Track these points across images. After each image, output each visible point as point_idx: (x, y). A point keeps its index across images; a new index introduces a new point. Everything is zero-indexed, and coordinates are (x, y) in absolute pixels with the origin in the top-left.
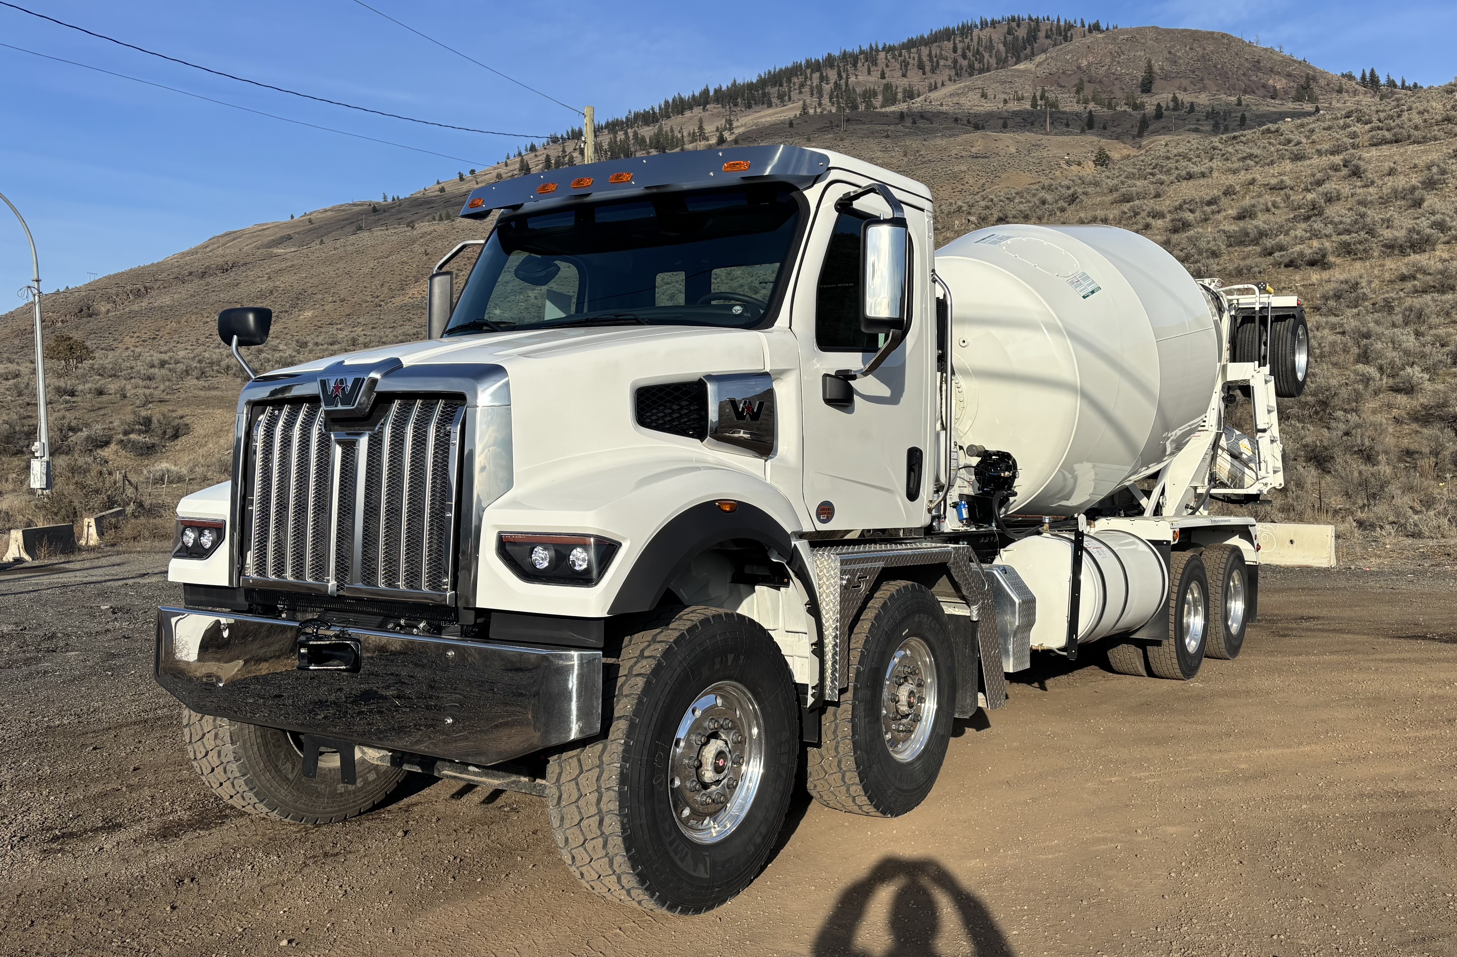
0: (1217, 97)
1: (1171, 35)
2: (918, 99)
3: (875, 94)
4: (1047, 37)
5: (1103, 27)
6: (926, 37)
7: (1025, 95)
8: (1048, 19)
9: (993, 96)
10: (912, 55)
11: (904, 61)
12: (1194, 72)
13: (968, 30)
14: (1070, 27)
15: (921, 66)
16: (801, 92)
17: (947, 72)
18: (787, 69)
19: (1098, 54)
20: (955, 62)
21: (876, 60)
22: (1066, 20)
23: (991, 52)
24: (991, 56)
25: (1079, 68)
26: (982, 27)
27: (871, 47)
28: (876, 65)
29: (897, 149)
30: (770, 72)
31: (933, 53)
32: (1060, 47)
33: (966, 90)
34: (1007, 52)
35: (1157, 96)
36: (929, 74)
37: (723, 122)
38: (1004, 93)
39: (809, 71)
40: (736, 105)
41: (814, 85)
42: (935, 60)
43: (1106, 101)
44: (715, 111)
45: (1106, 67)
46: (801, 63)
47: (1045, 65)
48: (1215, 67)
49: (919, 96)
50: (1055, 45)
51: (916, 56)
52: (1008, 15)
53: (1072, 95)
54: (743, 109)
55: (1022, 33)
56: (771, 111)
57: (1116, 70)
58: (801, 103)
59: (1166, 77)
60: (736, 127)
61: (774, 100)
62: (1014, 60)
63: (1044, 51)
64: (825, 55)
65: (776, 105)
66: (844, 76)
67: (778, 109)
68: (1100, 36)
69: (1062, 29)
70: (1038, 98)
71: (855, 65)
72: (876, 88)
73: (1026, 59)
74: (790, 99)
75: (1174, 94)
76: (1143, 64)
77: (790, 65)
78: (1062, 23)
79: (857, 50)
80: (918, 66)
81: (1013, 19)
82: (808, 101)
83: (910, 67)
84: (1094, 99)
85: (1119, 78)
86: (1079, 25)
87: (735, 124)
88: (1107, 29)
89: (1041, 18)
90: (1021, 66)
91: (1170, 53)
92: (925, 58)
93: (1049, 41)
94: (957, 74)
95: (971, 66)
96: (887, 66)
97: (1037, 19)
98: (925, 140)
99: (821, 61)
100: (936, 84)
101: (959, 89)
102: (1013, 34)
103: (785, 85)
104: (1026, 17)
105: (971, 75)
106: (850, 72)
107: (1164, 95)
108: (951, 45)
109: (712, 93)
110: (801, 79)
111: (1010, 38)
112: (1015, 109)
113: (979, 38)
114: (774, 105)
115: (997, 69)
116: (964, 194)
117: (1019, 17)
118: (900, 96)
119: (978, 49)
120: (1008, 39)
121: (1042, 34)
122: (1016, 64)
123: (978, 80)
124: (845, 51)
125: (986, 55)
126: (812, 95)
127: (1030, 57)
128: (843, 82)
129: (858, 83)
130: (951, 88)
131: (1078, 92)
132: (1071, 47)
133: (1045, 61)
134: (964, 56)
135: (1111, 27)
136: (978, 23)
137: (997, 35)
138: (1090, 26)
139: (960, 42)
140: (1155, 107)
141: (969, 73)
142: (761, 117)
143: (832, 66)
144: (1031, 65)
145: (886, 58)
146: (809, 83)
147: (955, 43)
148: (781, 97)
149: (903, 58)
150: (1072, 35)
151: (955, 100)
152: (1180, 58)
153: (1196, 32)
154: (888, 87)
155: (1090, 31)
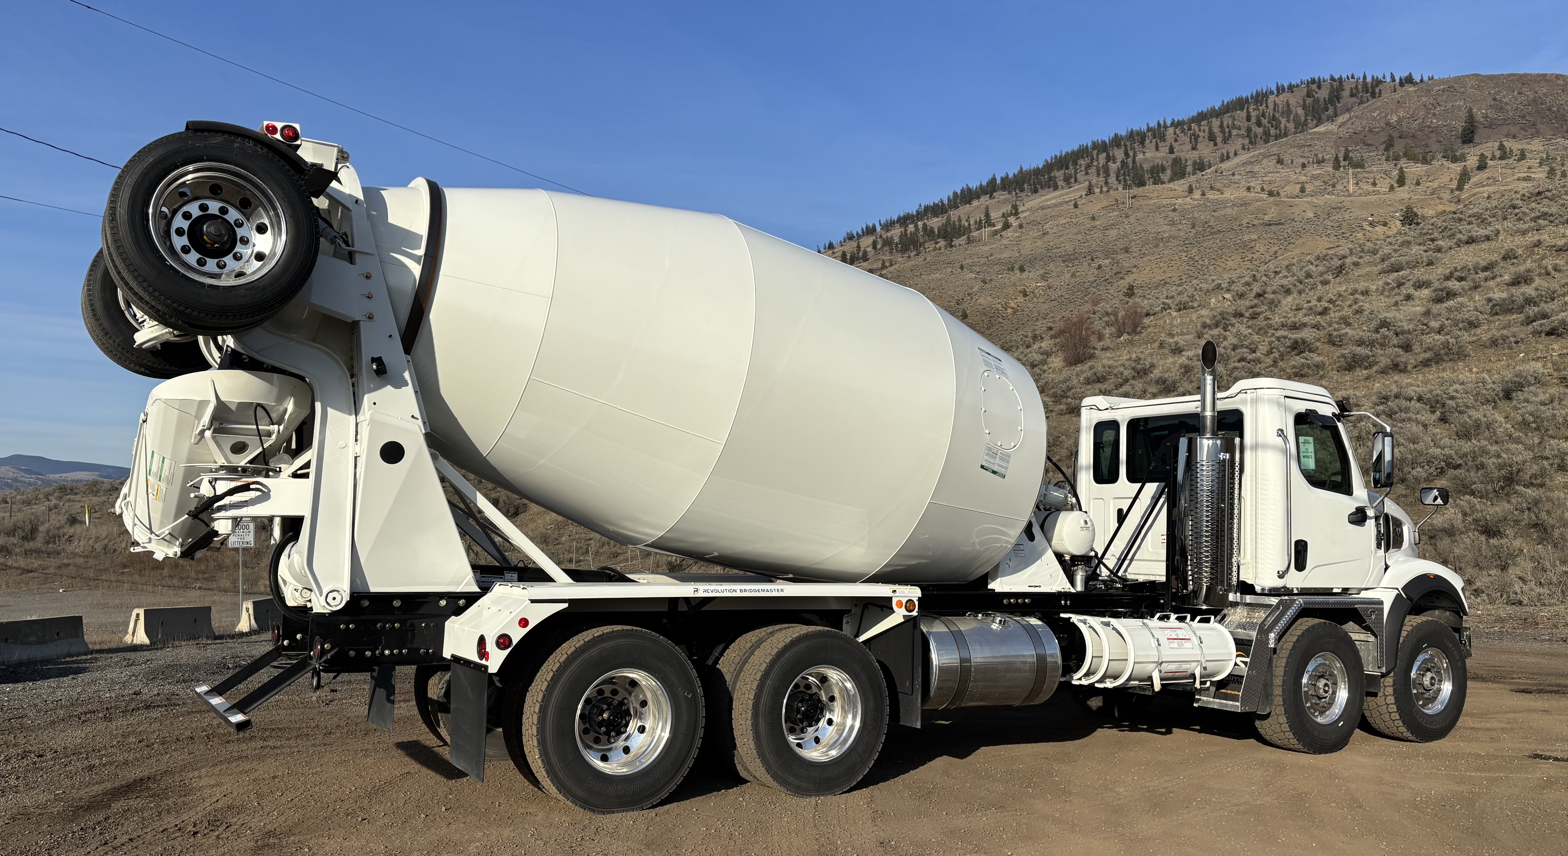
0: (1553, 141)
1: (1495, 81)
2: (1208, 171)
3: (1163, 169)
4: (1352, 95)
5: (1417, 78)
6: (1217, 108)
7: (1326, 157)
8: (1353, 77)
9: (1290, 162)
10: (1202, 128)
11: (1194, 135)
12: (1524, 117)
13: (1263, 98)
14: (1378, 82)
15: (1212, 138)
16: (1087, 173)
17: (1240, 141)
18: (1073, 152)
19: (1409, 107)
20: (1249, 130)
21: (1164, 136)
22: (1373, 76)
23: (1288, 117)
24: (1288, 121)
25: (1388, 124)
26: (1278, 92)
27: (1159, 124)
28: (1164, 140)
29: (1184, 222)
30: (1056, 156)
31: (1225, 123)
32: (1366, 105)
33: (1261, 157)
34: (1306, 115)
35: (1480, 146)
36: (1220, 144)
37: (1009, 208)
38: (1302, 157)
39: (1095, 152)
40: (1022, 191)
41: (1101, 165)
42: (1227, 130)
43: (1421, 155)
44: (1002, 197)
45: (1420, 121)
46: (1087, 146)
47: (1349, 125)
48: (1549, 109)
49: (1210, 167)
50: (1361, 103)
51: (1207, 129)
52: (1307, 77)
53: (1380, 153)
54: (1029, 194)
55: (1323, 94)
56: (1057, 193)
57: (1431, 122)
58: (1087, 183)
59: (1490, 126)
60: (1022, 212)
61: (1061, 183)
62: (1315, 122)
63: (1348, 110)
64: (1112, 135)
65: (1062, 187)
66: (1131, 153)
67: (1065, 191)
68: (1412, 89)
69: (1369, 86)
70: (1341, 159)
71: (1142, 143)
72: (1164, 163)
73: (1328, 120)
74: (1076, 181)
75: (1501, 142)
76: (1463, 114)
77: (1076, 148)
78: (1369, 79)
79: (1144, 128)
80: (1209, 137)
81: (1313, 81)
82: (1094, 181)
83: (1200, 139)
84: (1406, 155)
85: (1435, 130)
86: (1388, 79)
87: (1021, 209)
88: (1422, 81)
89: (1344, 76)
90: (1321, 129)
91: (1495, 99)
92: (1216, 130)
93: (1354, 99)
94: (1251, 142)
95: (1267, 134)
96: (1176, 141)
97: (1340, 79)
98: (1214, 211)
99: (1107, 141)
100: (1228, 153)
101: (1253, 157)
102: (1313, 96)
103: (1071, 167)
104: (1327, 77)
105: (1266, 142)
106: (1137, 150)
107: (1490, 144)
108: (1244, 114)
109: (999, 181)
110: (1087, 160)
111: (1309, 101)
112: (1315, 172)
113: (1275, 104)
114: (1060, 187)
115: (1295, 133)
116: (1255, 263)
117: (1319, 79)
118: (1189, 169)
119: (1274, 115)
120: (1307, 102)
121: (1346, 93)
122: (1317, 126)
123: (1274, 147)
124: (1132, 130)
125: (1283, 121)
126: (1098, 175)
127: (1331, 119)
128: (1130, 160)
129: (1146, 160)
130: (1244, 157)
131: (1387, 149)
132: (1379, 104)
133: (1349, 120)
134: (1259, 124)
135: (1426, 79)
136: (1274, 89)
137: (1294, 100)
138: (1401, 79)
139: (1254, 110)
140: (1477, 158)
141: (1264, 140)
142: (1047, 200)
143: (1118, 146)
144: (1333, 126)
145: (1175, 133)
146: (1095, 163)
147: (1248, 112)
148: (1067, 180)
149: (1192, 132)
150: (1380, 91)
151: (1248, 168)
152: (1507, 104)
153: (1525, 75)
154: (1177, 161)
155: (1401, 84)
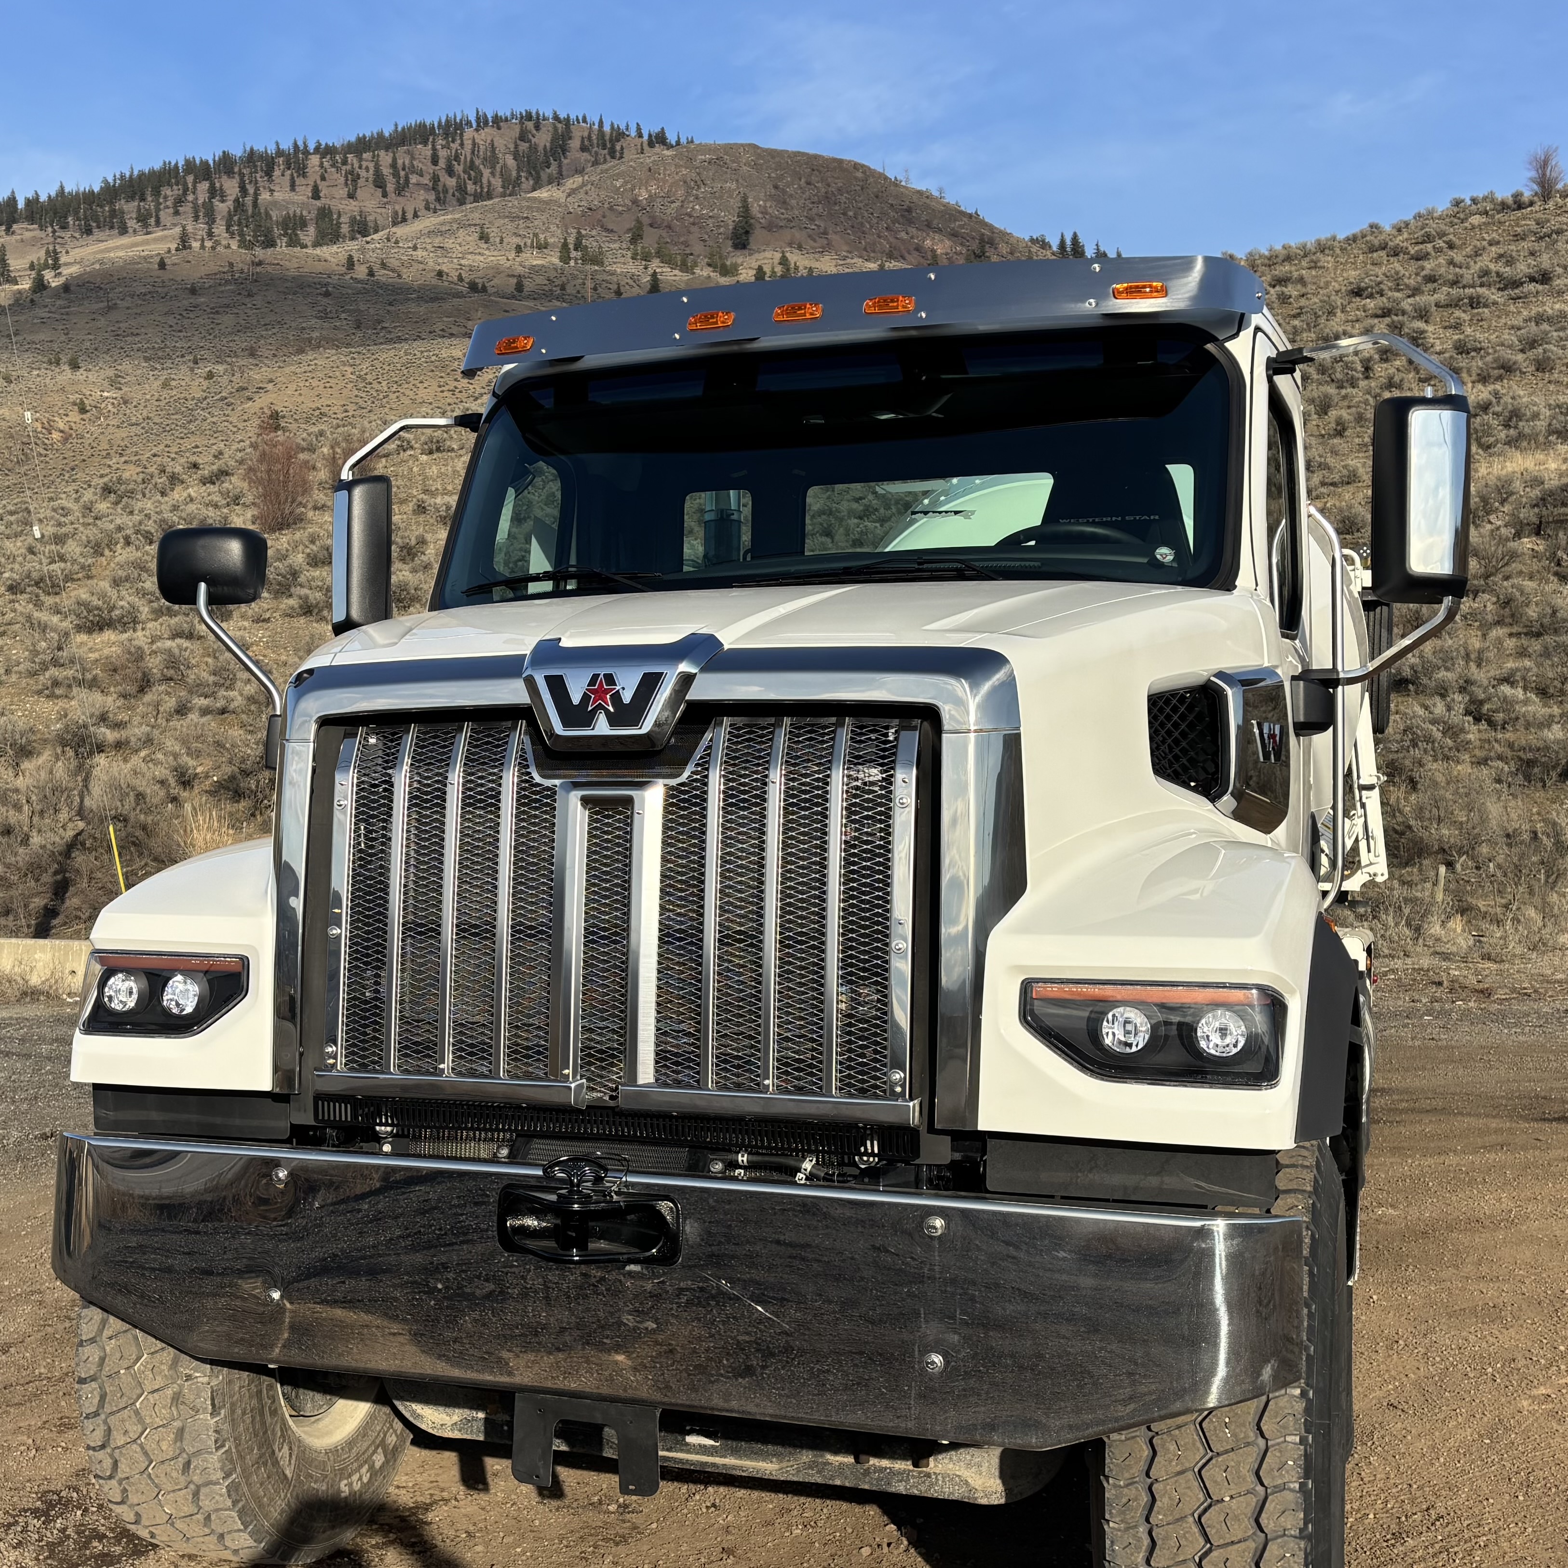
0: (849, 261)
1: (777, 159)
2: (375, 236)
3: (303, 223)
4: (583, 149)
5: (672, 138)
6: (387, 134)
7: (551, 240)
8: (585, 121)
9: (498, 240)
10: (364, 164)
11: (351, 172)
12: (811, 219)
13: (456, 129)
14: (619, 135)
15: (379, 182)
16: (177, 213)
17: (422, 195)
18: (152, 173)
19: (665, 181)
20: (435, 179)
21: (305, 167)
22: (612, 124)
23: (493, 167)
24: (493, 174)
25: (635, 202)
26: (478, 125)
27: (296, 146)
28: (304, 175)
29: (343, 316)
30: (122, 177)
31: (400, 162)
32: (605, 166)
33: (455, 226)
34: (519, 169)
35: (756, 256)
36: (392, 196)
37: (42, 254)
38: (516, 234)
39: (190, 179)
40: (64, 227)
41: (200, 202)
42: (402, 173)
43: (679, 258)
44: (28, 235)
45: (678, 204)
46: (176, 164)
47: (581, 195)
48: (844, 214)
49: (376, 231)
50: (596, 163)
51: (371, 165)
52: (521, 109)
53: (624, 246)
54: (77, 235)
55: (543, 139)
56: (125, 240)
57: (693, 208)
58: (178, 230)
59: (770, 227)
60: (66, 264)
61: (132, 224)
62: (531, 182)
63: (580, 171)
64: (219, 154)
65: (135, 231)
66: (251, 190)
67: (139, 238)
68: (666, 152)
69: (607, 138)
70: (571, 246)
71: (269, 173)
72: (305, 213)
73: (550, 182)
74: (158, 223)
75: (783, 252)
76: (735, 203)
77: (157, 166)
78: (607, 128)
79: (272, 149)
80: (375, 181)
81: (529, 116)
82: (190, 228)
83: (361, 182)
84: (659, 254)
85: (698, 222)
86: (633, 133)
87: (63, 259)
88: (678, 143)
89: (573, 117)
90: (543, 194)
91: (776, 187)
92: (386, 171)
93: (586, 155)
94: (438, 199)
95: (461, 189)
96: (323, 178)
97: (568, 119)
98: (390, 304)
99: (211, 162)
100: (404, 212)
101: (442, 224)
102: (530, 141)
103: (150, 199)
104: (549, 114)
105: (462, 202)
106: (260, 184)
107: (768, 254)
108: (427, 151)
109: (21, 205)
110: (177, 191)
111: (524, 146)
112: (535, 263)
113: (474, 144)
114: (130, 230)
115: (503, 195)
116: (459, 395)
117: (538, 114)
118: (345, 229)
119: (472, 161)
120: (521, 148)
121: (575, 144)
122: (534, 190)
123: (473, 211)
124: (252, 149)
125: (486, 172)
126: (196, 218)
127: (557, 180)
128: (249, 200)
129: (275, 203)
130: (429, 222)
131: (634, 240)
132: (623, 168)
133: (581, 187)
134: (450, 172)
135: (683, 141)
136: (472, 118)
137: (504, 140)
138: (650, 136)
139: (443, 147)
140: (754, 272)
141: (458, 200)
142: (108, 250)
143: (230, 173)
144: (560, 192)
145: (321, 165)
146: (190, 198)
147: (434, 149)
148: (143, 219)
149: (349, 167)
150: (622, 148)
151: (437, 241)
152: (791, 196)
153: (816, 157)
154: (324, 214)
155: (651, 144)
